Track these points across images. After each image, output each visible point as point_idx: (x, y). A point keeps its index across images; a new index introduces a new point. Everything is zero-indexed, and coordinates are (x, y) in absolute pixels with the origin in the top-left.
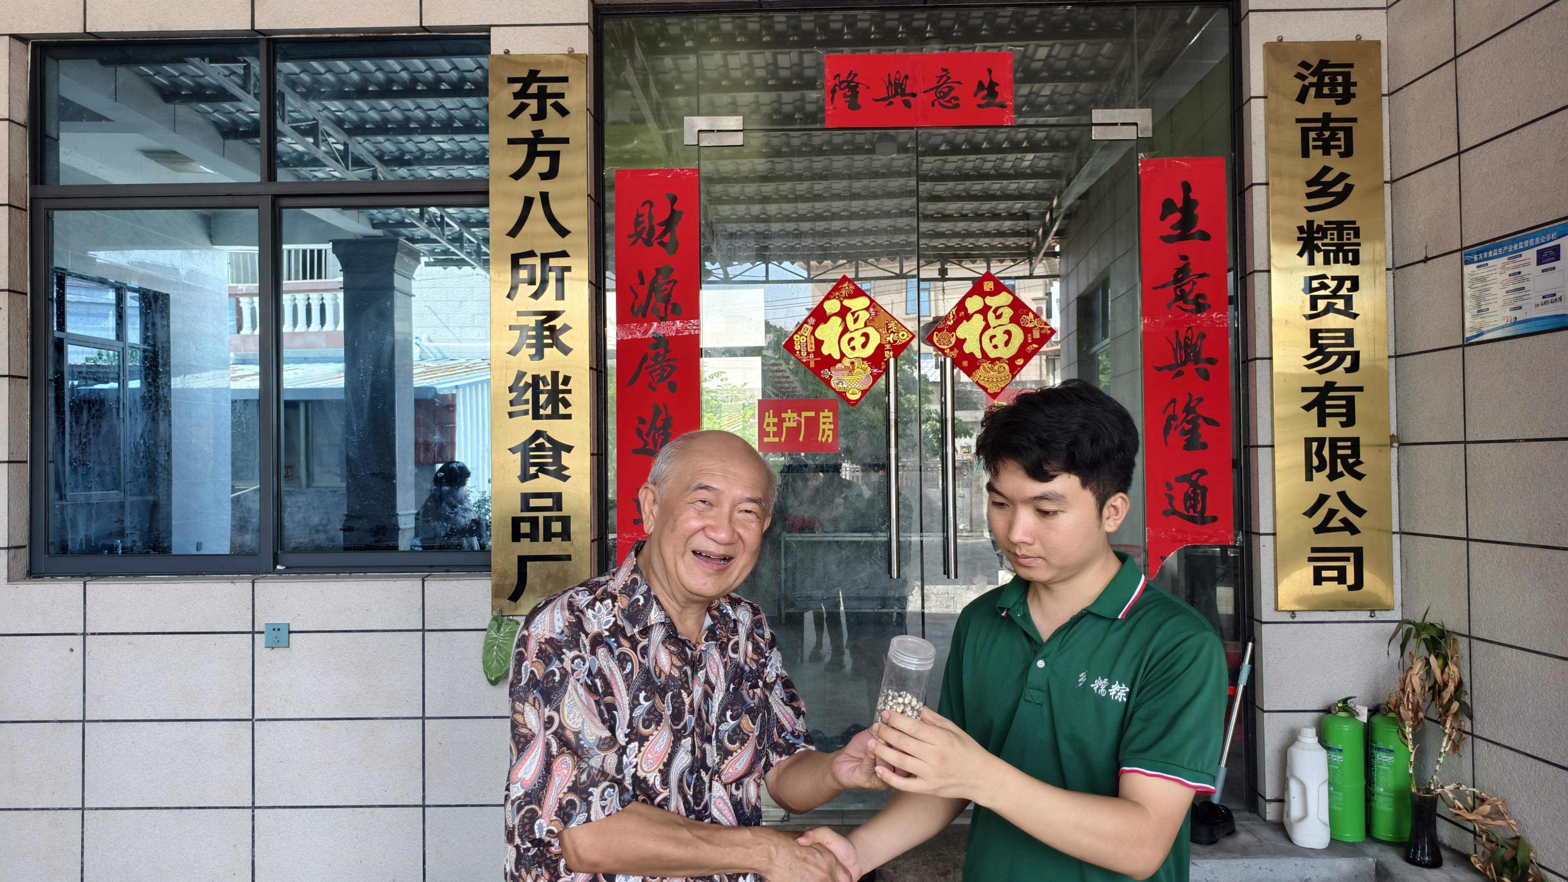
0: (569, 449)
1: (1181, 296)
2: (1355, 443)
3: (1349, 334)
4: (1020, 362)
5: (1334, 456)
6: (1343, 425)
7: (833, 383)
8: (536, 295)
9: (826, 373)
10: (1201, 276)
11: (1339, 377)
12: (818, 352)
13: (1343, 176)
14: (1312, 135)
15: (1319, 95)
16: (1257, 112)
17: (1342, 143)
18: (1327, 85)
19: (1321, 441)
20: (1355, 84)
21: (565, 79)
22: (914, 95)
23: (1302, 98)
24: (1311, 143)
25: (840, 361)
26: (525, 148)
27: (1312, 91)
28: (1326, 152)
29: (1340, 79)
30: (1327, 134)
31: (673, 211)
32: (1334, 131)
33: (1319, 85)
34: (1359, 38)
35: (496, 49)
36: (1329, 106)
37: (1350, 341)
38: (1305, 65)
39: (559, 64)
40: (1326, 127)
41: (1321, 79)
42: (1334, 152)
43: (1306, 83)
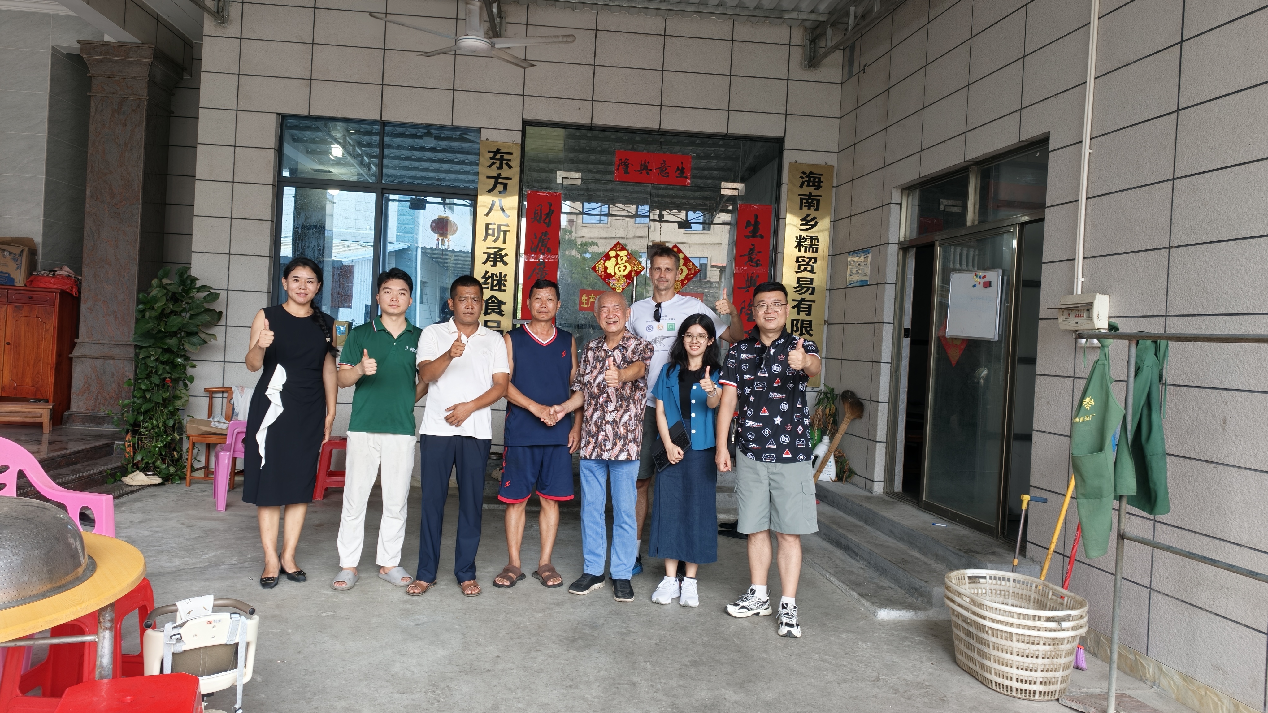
0: (505, 303)
1: (751, 260)
2: (811, 322)
3: (811, 280)
4: (685, 282)
5: (802, 327)
6: (807, 315)
7: (611, 285)
8: (495, 241)
9: (608, 280)
10: (759, 252)
11: (807, 296)
12: (605, 271)
13: (814, 218)
14: (804, 201)
15: (808, 185)
16: (784, 188)
17: (815, 205)
18: (811, 181)
19: (798, 321)
20: (822, 182)
21: (511, 154)
22: (651, 170)
23: (801, 186)
24: (804, 204)
25: (614, 276)
26: (493, 181)
27: (806, 183)
28: (809, 208)
29: (817, 180)
30: (810, 201)
31: (550, 209)
32: (813, 200)
33: (809, 182)
34: (826, 164)
35: (483, 138)
36: (811, 190)
37: (812, 283)
38: (804, 173)
39: (509, 147)
40: (810, 198)
41: (810, 179)
42: (812, 208)
43: (804, 180)
